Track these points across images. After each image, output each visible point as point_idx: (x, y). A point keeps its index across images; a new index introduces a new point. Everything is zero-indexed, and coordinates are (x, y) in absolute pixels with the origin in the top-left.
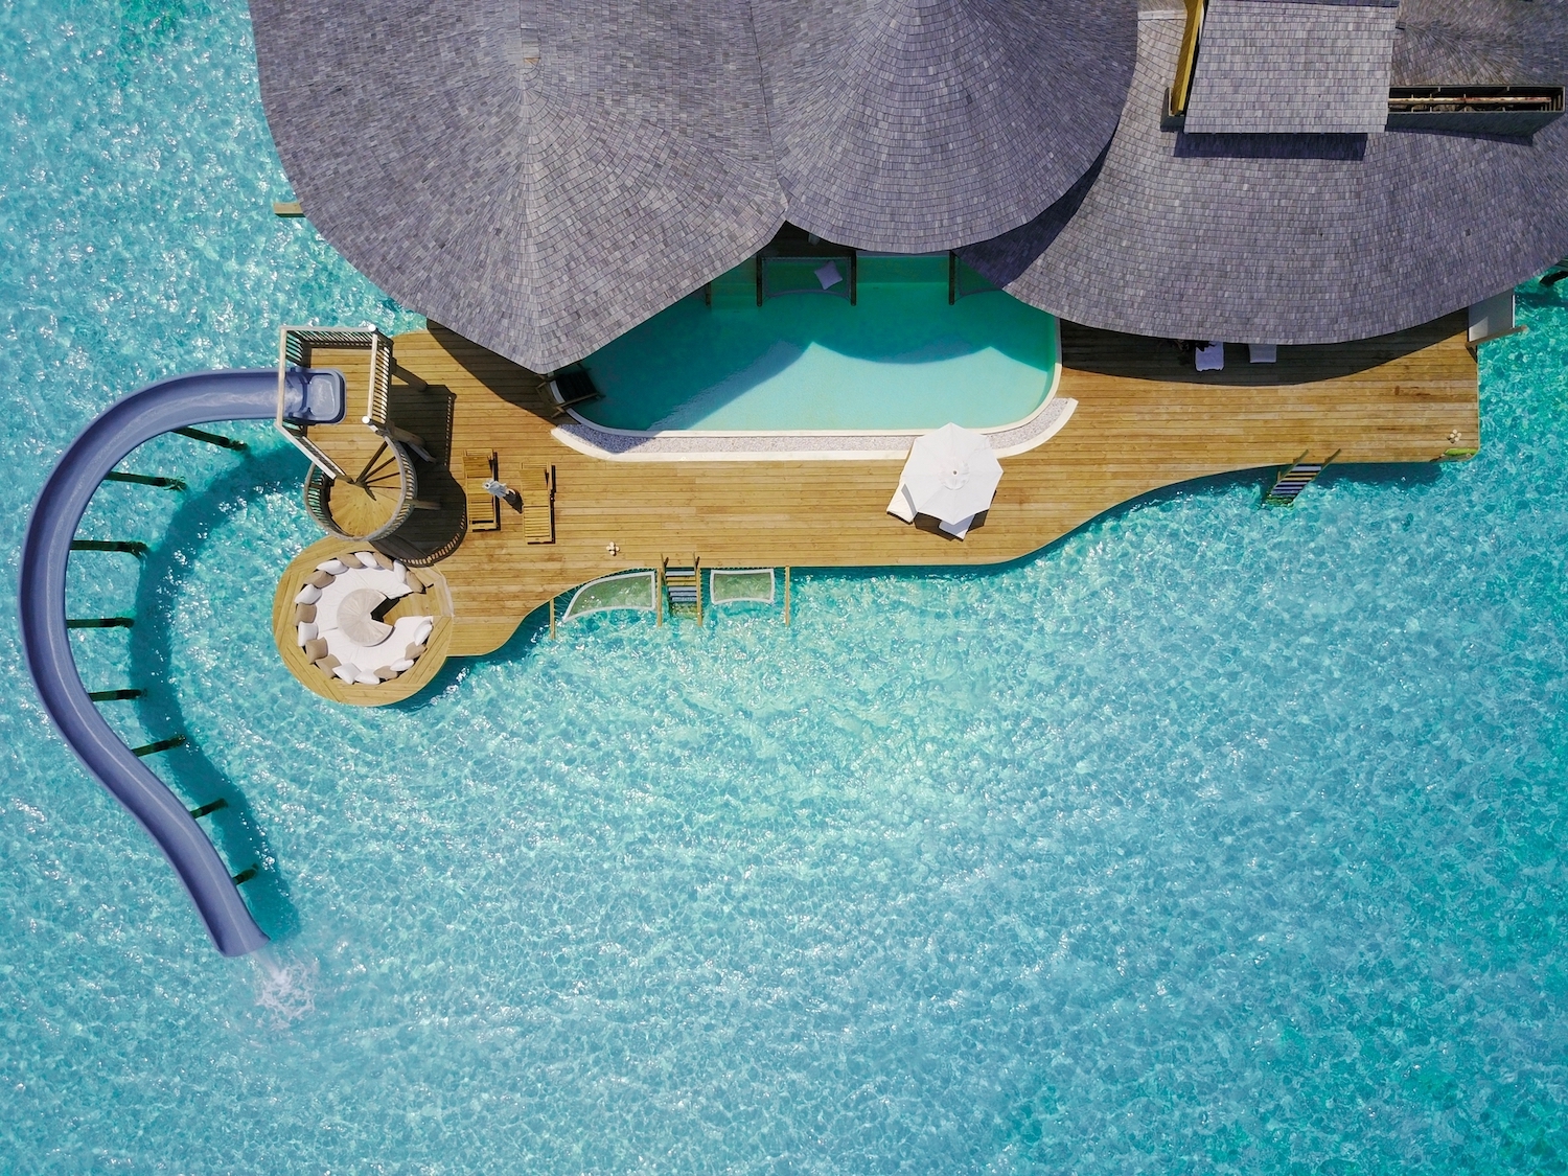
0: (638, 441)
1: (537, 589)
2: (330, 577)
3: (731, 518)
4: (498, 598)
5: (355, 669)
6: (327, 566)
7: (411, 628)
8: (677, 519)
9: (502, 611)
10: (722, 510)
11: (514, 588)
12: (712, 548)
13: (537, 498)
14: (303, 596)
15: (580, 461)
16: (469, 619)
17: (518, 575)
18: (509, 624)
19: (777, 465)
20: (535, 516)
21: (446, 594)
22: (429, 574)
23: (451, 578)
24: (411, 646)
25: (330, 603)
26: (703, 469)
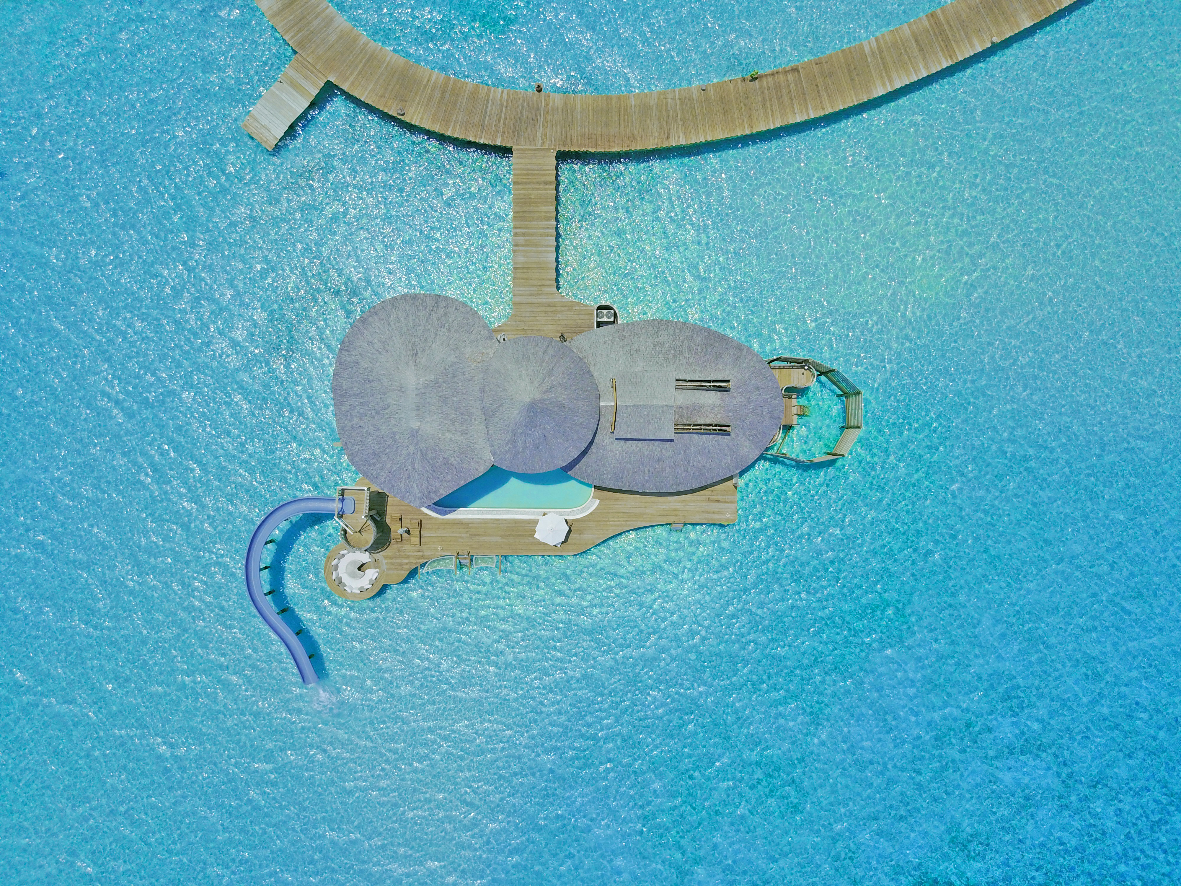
0: (451, 512)
1: (414, 562)
2: (344, 555)
3: (482, 538)
4: (401, 564)
5: (351, 587)
6: (342, 552)
7: (371, 574)
8: (462, 538)
9: (402, 569)
10: (478, 535)
11: (406, 561)
12: (474, 548)
13: (415, 531)
14: (334, 563)
15: (431, 518)
16: (391, 572)
17: (408, 557)
18: (405, 573)
19: (497, 520)
20: (414, 537)
21: (384, 562)
22: (378, 556)
23: (385, 557)
24: (371, 580)
25: (343, 565)
26: (472, 521)
